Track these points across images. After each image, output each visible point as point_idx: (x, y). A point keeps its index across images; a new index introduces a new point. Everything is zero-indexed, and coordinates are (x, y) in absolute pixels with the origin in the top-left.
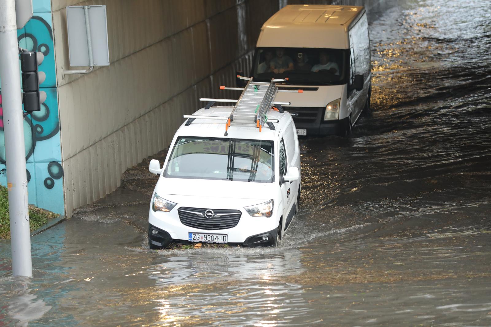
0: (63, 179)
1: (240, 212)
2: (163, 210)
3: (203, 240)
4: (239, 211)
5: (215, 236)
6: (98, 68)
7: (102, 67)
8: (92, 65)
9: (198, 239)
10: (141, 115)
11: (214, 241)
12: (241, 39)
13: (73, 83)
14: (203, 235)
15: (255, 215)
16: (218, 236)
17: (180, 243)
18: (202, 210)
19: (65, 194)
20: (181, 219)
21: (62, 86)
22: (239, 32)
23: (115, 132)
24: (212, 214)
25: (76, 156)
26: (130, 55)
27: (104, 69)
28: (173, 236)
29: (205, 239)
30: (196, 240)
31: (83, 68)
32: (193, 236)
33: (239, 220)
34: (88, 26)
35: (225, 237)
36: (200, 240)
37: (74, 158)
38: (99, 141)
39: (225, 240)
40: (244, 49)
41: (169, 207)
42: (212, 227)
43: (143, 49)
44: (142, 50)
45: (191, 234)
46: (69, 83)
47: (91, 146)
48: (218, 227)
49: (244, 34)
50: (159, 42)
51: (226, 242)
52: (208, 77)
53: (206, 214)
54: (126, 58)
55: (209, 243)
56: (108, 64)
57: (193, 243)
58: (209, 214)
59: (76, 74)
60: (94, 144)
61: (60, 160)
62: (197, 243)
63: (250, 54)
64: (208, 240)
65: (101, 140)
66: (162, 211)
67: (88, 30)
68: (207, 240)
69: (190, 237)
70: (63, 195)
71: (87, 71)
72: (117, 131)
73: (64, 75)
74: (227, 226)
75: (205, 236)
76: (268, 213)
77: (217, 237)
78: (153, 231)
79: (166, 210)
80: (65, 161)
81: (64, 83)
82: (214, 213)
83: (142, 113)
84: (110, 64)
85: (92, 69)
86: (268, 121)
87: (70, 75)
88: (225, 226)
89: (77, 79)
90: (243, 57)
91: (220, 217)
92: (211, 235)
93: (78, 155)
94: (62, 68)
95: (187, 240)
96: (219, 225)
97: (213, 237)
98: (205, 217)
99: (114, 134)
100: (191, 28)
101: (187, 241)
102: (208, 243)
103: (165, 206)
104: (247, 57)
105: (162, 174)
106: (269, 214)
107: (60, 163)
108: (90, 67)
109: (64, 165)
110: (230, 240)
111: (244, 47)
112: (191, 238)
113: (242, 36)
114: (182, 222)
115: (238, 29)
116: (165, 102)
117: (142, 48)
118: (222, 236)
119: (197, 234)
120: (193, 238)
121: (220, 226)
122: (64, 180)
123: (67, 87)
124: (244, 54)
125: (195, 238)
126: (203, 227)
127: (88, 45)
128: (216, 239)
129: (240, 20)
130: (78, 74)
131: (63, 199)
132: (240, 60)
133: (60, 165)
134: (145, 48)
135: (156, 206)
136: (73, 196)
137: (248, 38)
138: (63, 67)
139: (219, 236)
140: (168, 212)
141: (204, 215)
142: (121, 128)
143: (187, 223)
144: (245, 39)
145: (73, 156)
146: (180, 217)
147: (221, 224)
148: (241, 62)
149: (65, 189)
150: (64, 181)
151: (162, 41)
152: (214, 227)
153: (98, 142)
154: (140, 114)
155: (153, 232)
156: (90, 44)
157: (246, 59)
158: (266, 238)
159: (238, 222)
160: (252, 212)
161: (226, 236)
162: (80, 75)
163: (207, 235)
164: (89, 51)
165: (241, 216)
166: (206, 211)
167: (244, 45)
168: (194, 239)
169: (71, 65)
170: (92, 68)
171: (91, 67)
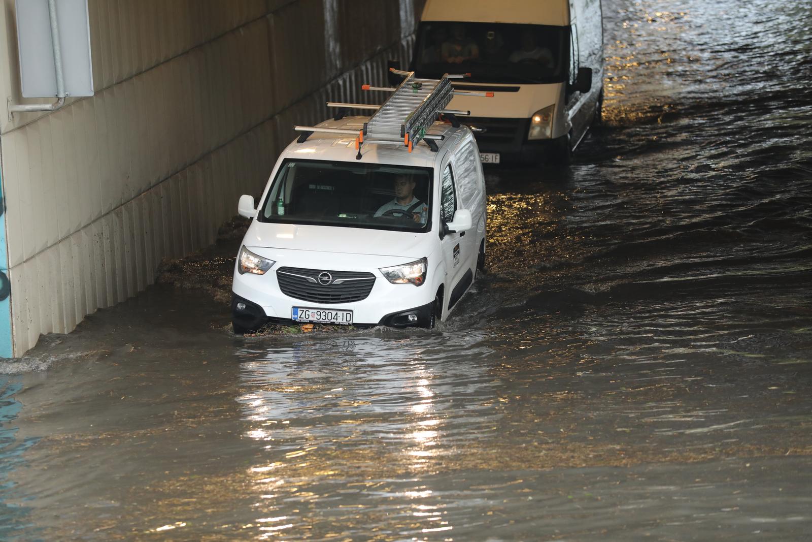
0: (11, 300)
1: (374, 276)
2: (255, 271)
3: (314, 318)
4: (372, 274)
5: (334, 313)
6: (73, 101)
7: (80, 100)
8: (62, 95)
9: (307, 317)
10: (152, 185)
11: (333, 320)
12: (331, 49)
13: (27, 128)
14: (315, 311)
15: (398, 281)
16: (338, 312)
17: (278, 323)
18: (314, 272)
19: (14, 327)
20: (280, 286)
21: (7, 133)
22: (326, 36)
23: (103, 216)
24: (329, 278)
25: (34, 259)
26: (131, 78)
27: (84, 102)
28: (269, 313)
29: (319, 317)
30: (305, 319)
31: (46, 100)
32: (300, 312)
33: (371, 289)
34: (55, 24)
35: (348, 315)
36: (311, 319)
37: (28, 263)
38: (76, 232)
39: (348, 319)
40: (336, 68)
41: (264, 268)
42: (328, 299)
43: (154, 67)
44: (152, 68)
45: (296, 309)
46: (21, 128)
47: (60, 241)
48: (339, 299)
49: (336, 40)
50: (182, 54)
51: (350, 322)
52: (272, 118)
53: (320, 279)
54: (124, 84)
55: (324, 324)
56: (92, 94)
57: (300, 323)
58: (325, 279)
59: (33, 111)
60: (67, 237)
61: (6, 267)
62: (306, 323)
63: (346, 76)
64: (323, 318)
65: (79, 230)
66: (252, 272)
67: (55, 31)
68: (321, 320)
69: (294, 314)
70: (10, 329)
71: (53, 105)
72: (108, 214)
73: (12, 113)
74: (353, 297)
75: (319, 313)
76: (419, 279)
77: (337, 314)
78: (239, 304)
79: (259, 272)
80: (14, 267)
81: (12, 127)
82: (332, 277)
83: (153, 182)
84: (95, 94)
85: (61, 103)
86: (426, 137)
87: (22, 113)
88: (349, 298)
89: (35, 121)
90: (333, 82)
91: (342, 284)
92: (327, 312)
93: (37, 258)
94: (8, 101)
95: (290, 317)
96: (340, 295)
97: (330, 314)
98: (319, 284)
99: (103, 220)
100: (241, 30)
101: (290, 320)
102: (322, 324)
103: (257, 266)
104: (341, 82)
105: (256, 217)
106: (420, 281)
107: (4, 271)
108: (59, 99)
109: (12, 276)
110: (357, 320)
111: (336, 65)
112: (296, 316)
113: (332, 44)
114: (282, 290)
115: (326, 33)
116: (195, 162)
117: (153, 65)
118: (345, 313)
119: (305, 310)
120: (299, 316)
121: (342, 297)
122: (11, 302)
123: (18, 135)
124: (336, 77)
125: (303, 316)
126: (316, 298)
127: (55, 59)
128: (335, 318)
129: (328, 16)
130: (37, 110)
131: (11, 336)
132: (329, 87)
133: (4, 275)
134: (157, 65)
135: (243, 266)
136: (29, 331)
137: (342, 47)
138: (10, 99)
139: (340, 313)
140: (261, 274)
141: (317, 279)
142: (115, 209)
143: (290, 292)
144: (338, 50)
145: (27, 260)
146: (279, 282)
147: (343, 295)
148: (330, 91)
149: (13, 319)
150: (12, 304)
151: (187, 52)
152: (332, 299)
153: (73, 233)
154: (150, 183)
155: (239, 306)
156: (58, 57)
157: (339, 85)
158: (413, 317)
159: (370, 292)
160: (392, 278)
161: (351, 313)
162: (40, 114)
163: (321, 311)
164: (56, 71)
165: (374, 282)
166: (320, 273)
167: (336, 61)
168: (301, 316)
169: (25, 95)
170: (63, 100)
171: (61, 98)
